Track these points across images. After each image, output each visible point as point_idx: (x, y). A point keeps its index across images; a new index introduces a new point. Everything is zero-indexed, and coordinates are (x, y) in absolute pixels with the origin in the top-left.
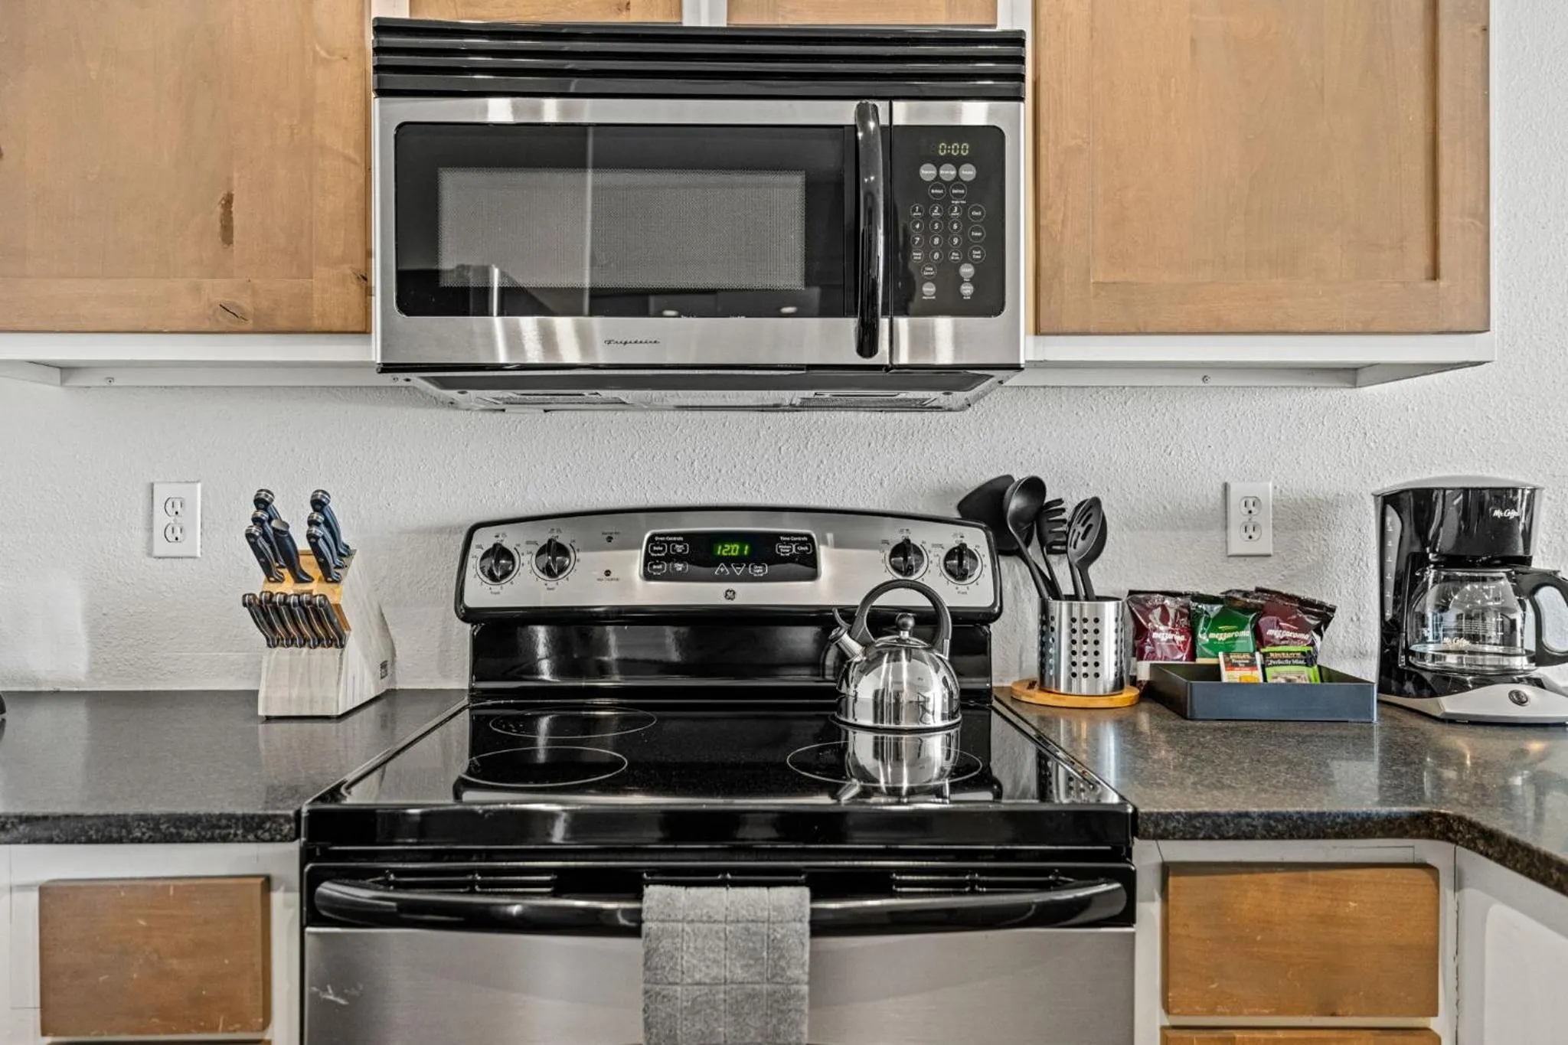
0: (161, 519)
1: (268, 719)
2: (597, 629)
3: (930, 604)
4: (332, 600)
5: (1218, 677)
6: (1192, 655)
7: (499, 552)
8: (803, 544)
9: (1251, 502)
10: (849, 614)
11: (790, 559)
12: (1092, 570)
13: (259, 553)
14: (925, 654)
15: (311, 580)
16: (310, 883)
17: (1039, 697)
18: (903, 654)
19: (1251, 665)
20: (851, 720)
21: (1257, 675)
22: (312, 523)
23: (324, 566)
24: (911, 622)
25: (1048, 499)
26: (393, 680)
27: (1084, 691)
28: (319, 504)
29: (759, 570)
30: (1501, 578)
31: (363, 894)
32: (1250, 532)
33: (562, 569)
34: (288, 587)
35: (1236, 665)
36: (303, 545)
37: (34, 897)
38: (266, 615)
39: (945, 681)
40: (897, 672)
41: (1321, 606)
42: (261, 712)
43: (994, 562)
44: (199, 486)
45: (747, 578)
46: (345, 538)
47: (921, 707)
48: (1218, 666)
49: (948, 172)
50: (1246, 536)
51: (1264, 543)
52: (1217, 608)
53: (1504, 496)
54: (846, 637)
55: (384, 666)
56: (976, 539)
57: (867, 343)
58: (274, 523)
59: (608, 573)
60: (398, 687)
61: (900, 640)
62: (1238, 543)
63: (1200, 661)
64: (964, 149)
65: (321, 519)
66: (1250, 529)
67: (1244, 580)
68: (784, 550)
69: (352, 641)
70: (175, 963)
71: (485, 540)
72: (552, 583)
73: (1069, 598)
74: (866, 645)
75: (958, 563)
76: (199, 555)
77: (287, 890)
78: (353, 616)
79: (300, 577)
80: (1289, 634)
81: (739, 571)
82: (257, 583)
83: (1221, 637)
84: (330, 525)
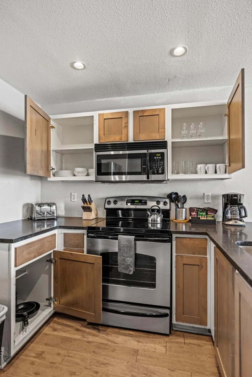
0: (72, 197)
1: (84, 220)
2: (117, 211)
3: (159, 208)
4: (90, 207)
5: (200, 219)
6: (197, 216)
7: (109, 201)
8: (145, 201)
9: (208, 196)
10: (149, 209)
11: (144, 203)
12: (184, 205)
13: (83, 201)
14: (158, 215)
15: (88, 204)
16: (88, 234)
17: (175, 221)
18: (155, 214)
19: (205, 217)
20: (149, 222)
21: (205, 219)
22: (88, 198)
23: (90, 203)
24: (156, 211)
25: (179, 195)
26: (97, 216)
27: (181, 220)
28: (89, 196)
29: (140, 204)
30: (236, 206)
31: (93, 235)
32: (208, 200)
33: (116, 203)
34: (86, 205)
35: (202, 217)
36: (87, 200)
37: (63, 234)
38: (84, 208)
39: (160, 218)
40: (154, 216)
41: (216, 210)
42: (83, 219)
43: (170, 203)
44: (76, 193)
45: (138, 205)
46: (92, 199)
47: (157, 221)
48: (200, 218)
49: (158, 158)
50: (207, 200)
51: (210, 201)
52: (201, 210)
53: (236, 195)
54: (148, 212)
55: (96, 215)
56: (168, 200)
57: (148, 178)
58: (84, 198)
59: (122, 204)
60: (98, 217)
61: (155, 213)
62: (206, 201)
63: (198, 217)
64: (159, 155)
65: (89, 197)
66: (207, 199)
67: (206, 206)
68: (143, 201)
69: (93, 212)
70: (75, 241)
71: (108, 200)
72: (115, 205)
73: (180, 208)
74: (151, 213)
75: (165, 203)
76: (76, 201)
77: (86, 235)
78: (93, 208)
79: (87, 204)
80: (211, 213)
81: (137, 204)
82: (82, 204)
83: (201, 214)
84: (90, 198)
